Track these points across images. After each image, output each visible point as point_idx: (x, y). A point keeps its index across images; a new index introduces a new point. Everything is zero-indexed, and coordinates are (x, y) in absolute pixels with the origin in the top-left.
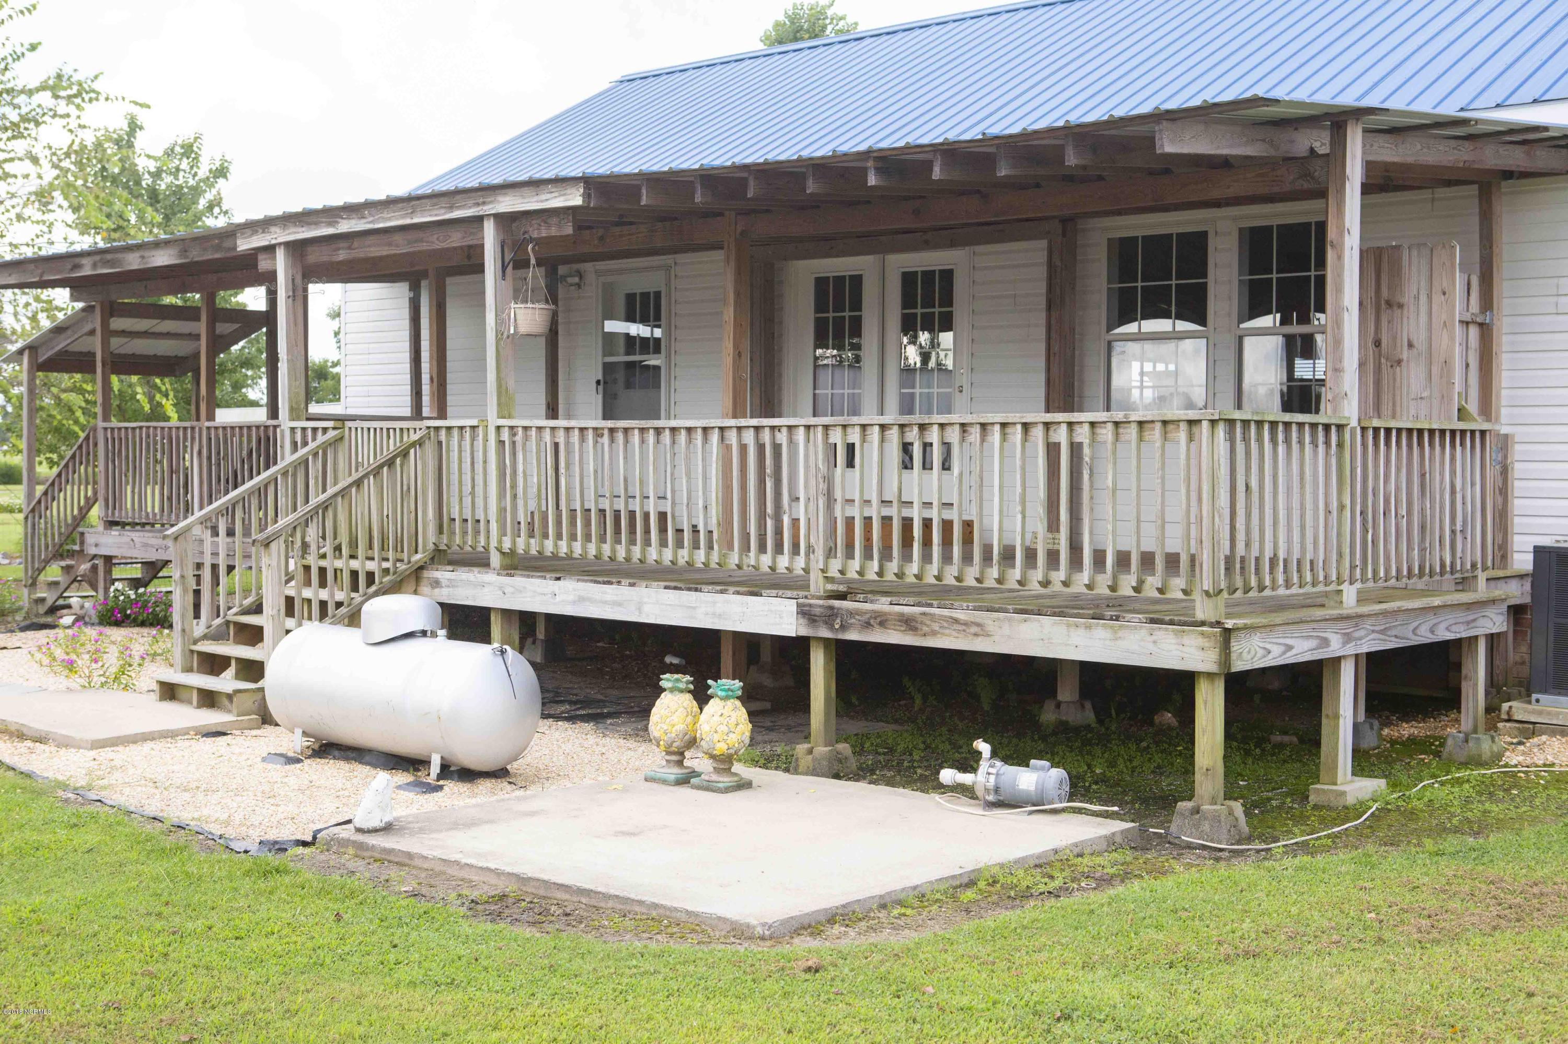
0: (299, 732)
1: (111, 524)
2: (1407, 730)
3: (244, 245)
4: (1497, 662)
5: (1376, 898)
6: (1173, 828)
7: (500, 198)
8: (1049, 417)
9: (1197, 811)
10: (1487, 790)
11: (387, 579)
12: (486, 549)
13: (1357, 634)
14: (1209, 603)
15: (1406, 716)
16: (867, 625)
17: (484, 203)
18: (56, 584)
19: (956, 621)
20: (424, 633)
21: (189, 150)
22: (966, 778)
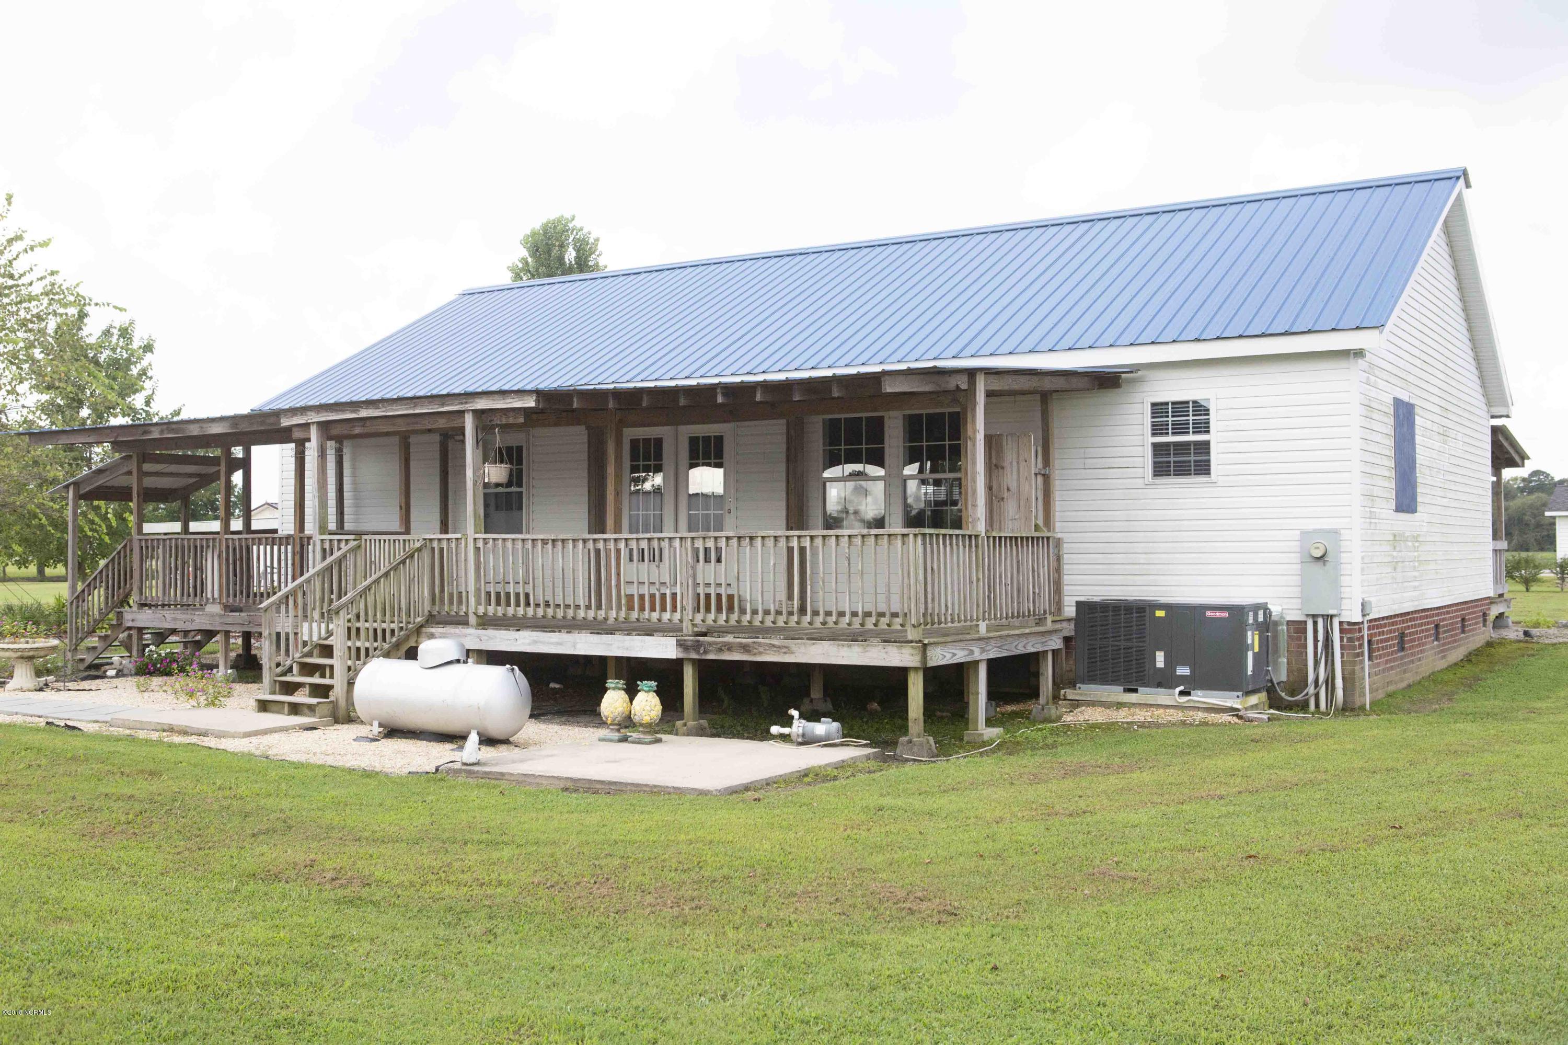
0: (376, 724)
1: (142, 605)
2: (1009, 708)
3: (285, 422)
4: (1057, 671)
5: (1006, 770)
6: (898, 751)
7: (477, 400)
8: (825, 532)
9: (910, 742)
10: (1054, 732)
11: (402, 633)
12: (466, 614)
13: (987, 648)
14: (915, 631)
15: (1007, 703)
16: (720, 650)
17: (466, 403)
18: (94, 648)
19: (774, 646)
20: (458, 661)
21: (125, 333)
22: (786, 730)
